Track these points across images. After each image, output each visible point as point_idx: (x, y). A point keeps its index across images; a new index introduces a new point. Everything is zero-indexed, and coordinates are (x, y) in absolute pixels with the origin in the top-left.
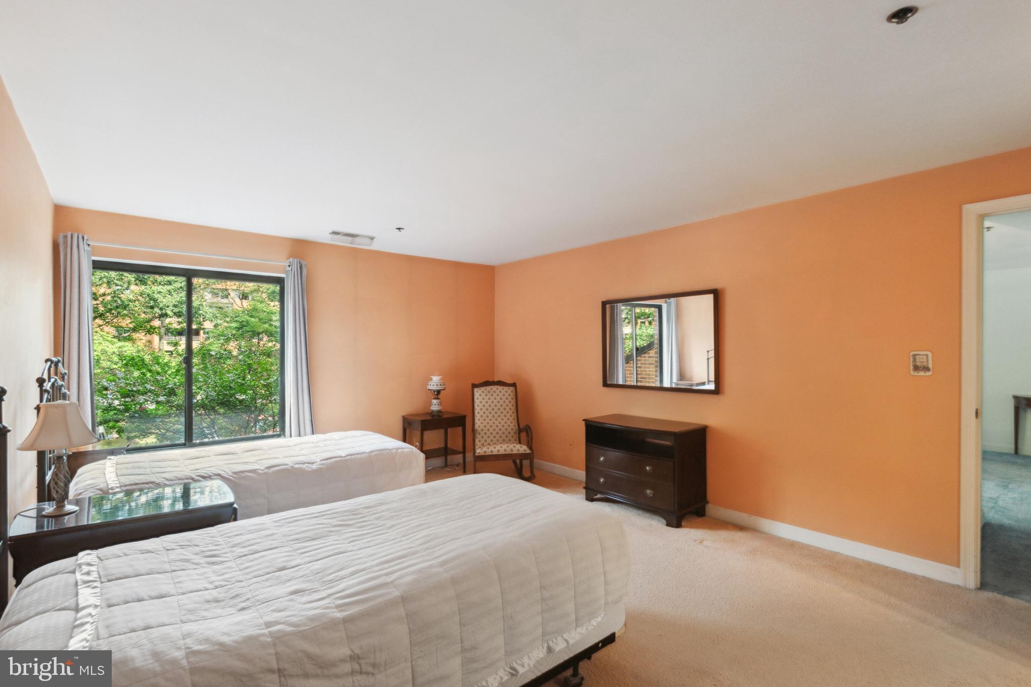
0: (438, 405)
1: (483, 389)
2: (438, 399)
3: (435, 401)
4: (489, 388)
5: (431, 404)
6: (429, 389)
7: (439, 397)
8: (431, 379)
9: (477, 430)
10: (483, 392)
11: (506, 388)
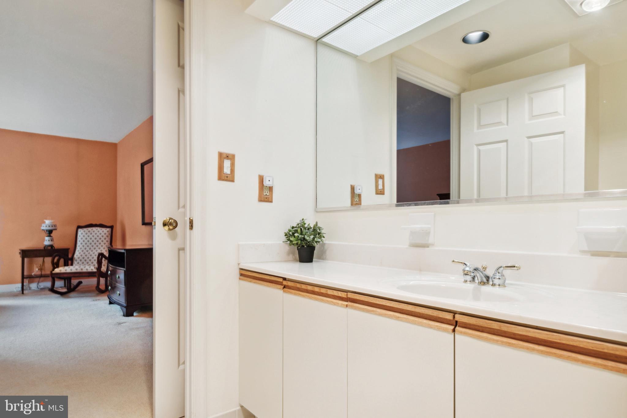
0: (49, 241)
1: (85, 229)
2: (50, 236)
3: (47, 238)
4: (90, 229)
5: (44, 240)
6: (43, 230)
7: (51, 235)
8: (44, 222)
9: (75, 258)
10: (84, 231)
11: (104, 229)
